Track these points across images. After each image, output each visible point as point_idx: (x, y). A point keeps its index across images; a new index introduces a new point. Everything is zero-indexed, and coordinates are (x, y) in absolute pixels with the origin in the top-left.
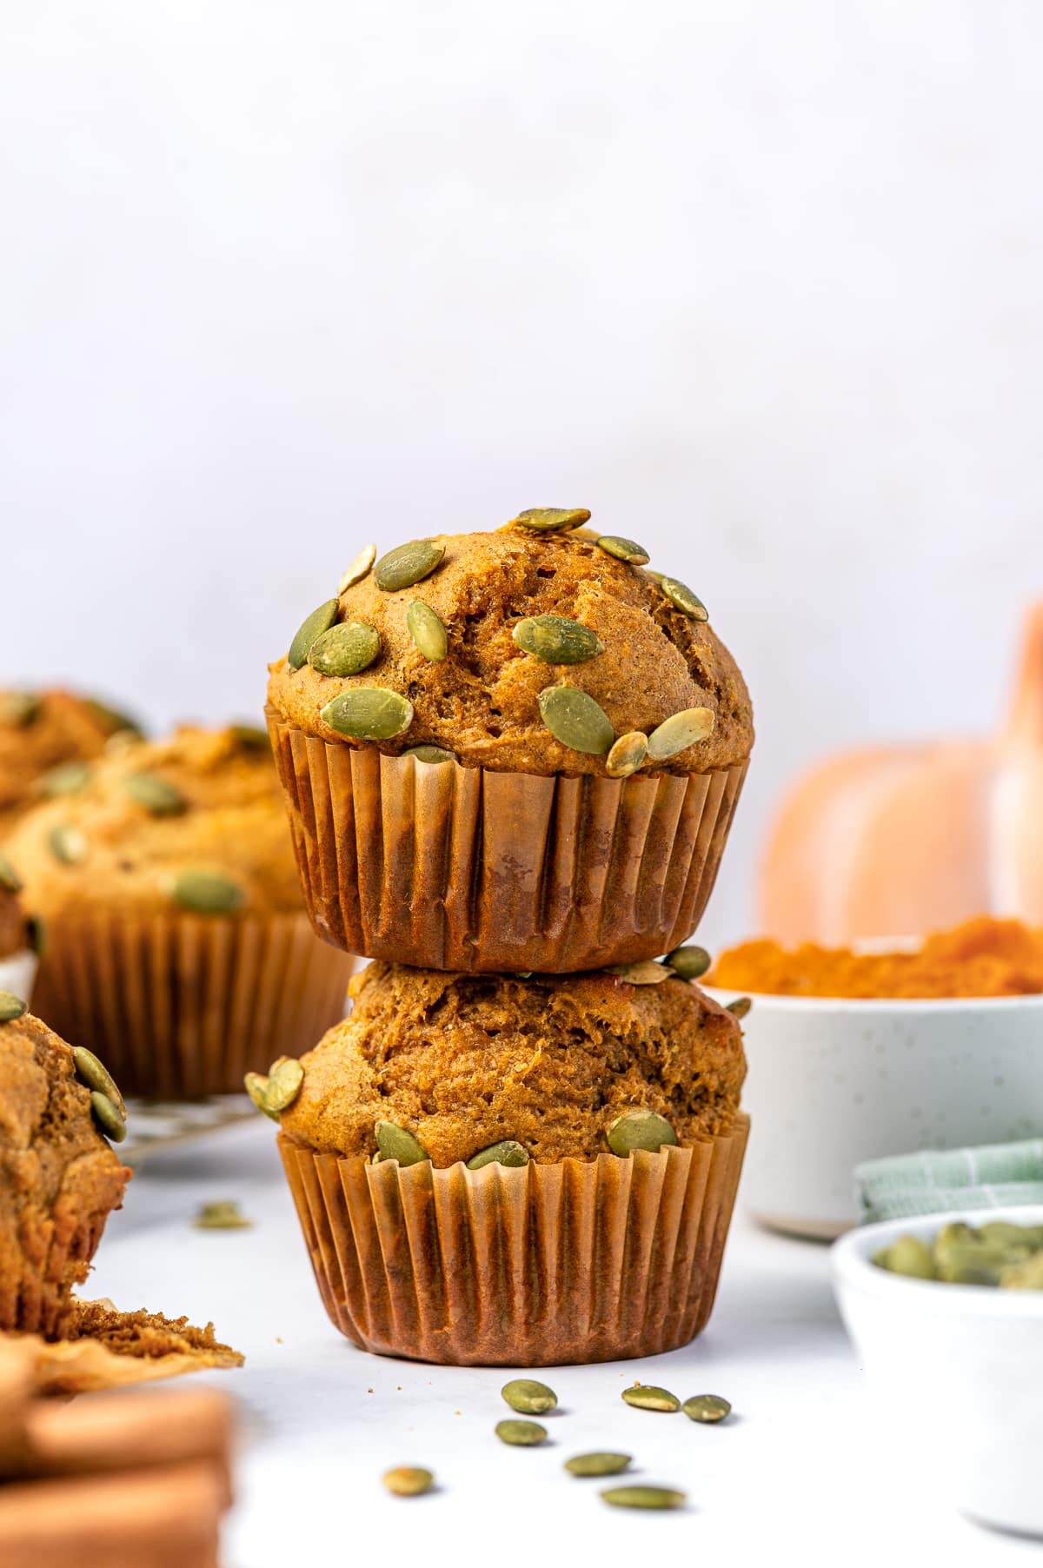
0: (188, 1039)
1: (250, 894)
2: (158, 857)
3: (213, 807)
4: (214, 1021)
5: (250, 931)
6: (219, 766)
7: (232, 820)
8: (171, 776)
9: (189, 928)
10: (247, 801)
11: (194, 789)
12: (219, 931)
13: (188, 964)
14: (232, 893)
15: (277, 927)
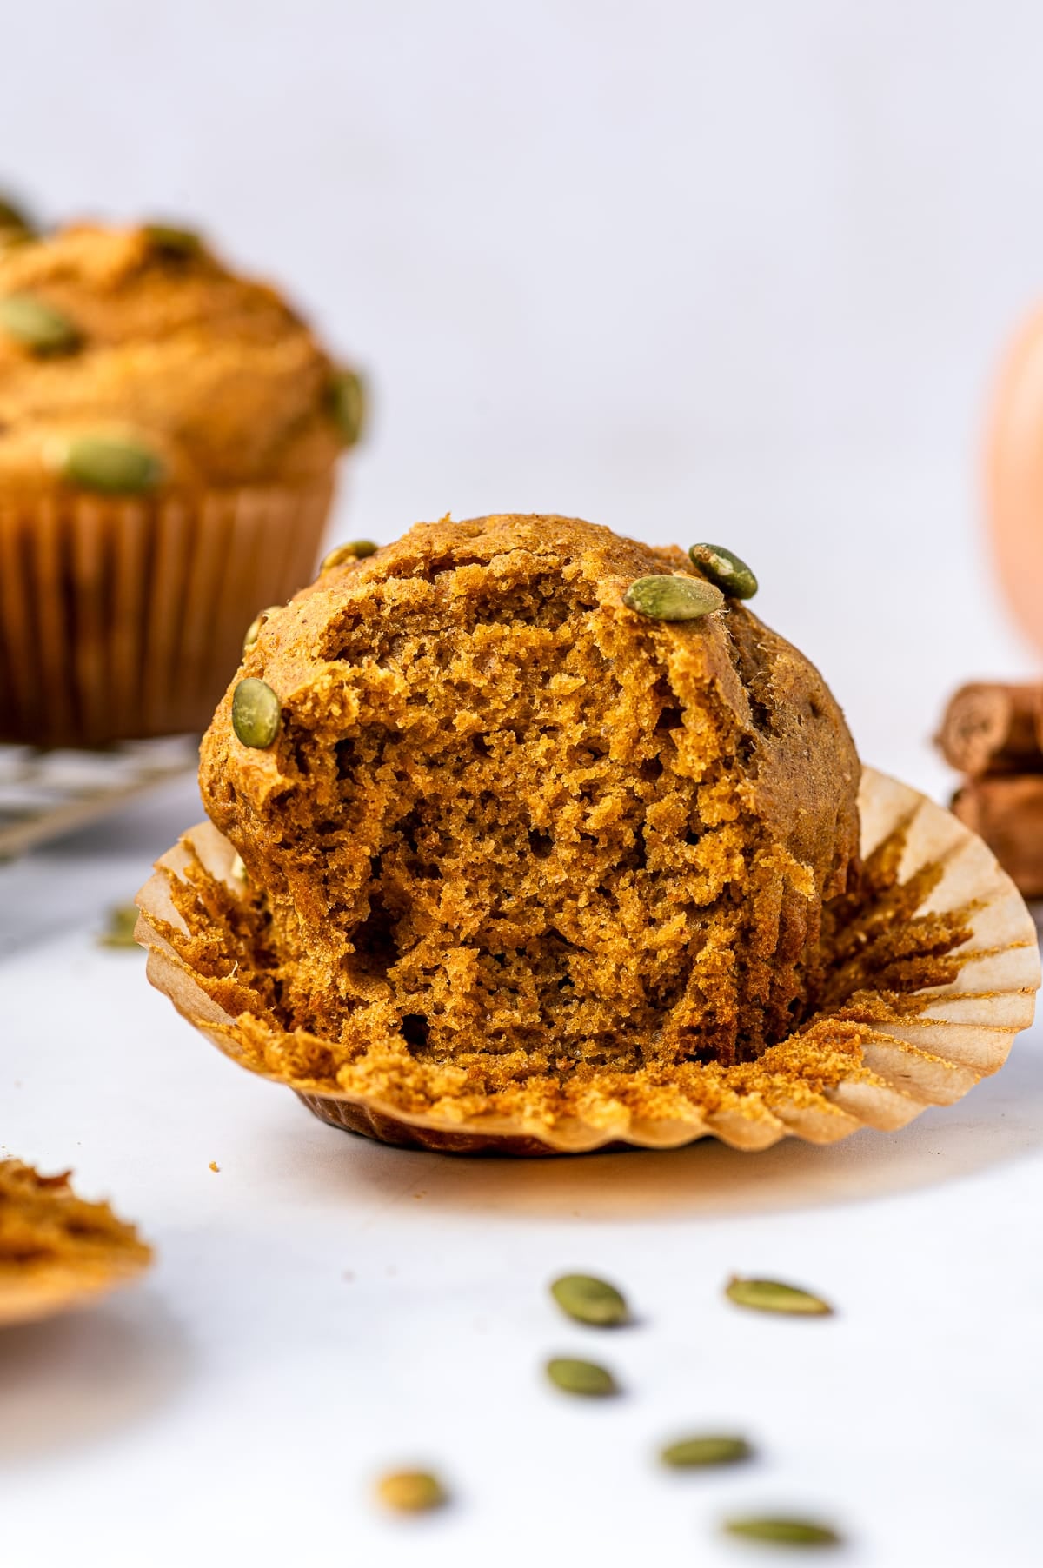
0: (90, 665)
1: (172, 465)
2: (44, 415)
3: (119, 342)
4: (125, 644)
5: (172, 518)
6: (128, 282)
7: (146, 360)
8: (60, 297)
9: (88, 516)
10: (165, 333)
11: (93, 316)
12: (130, 519)
13: (88, 563)
14: (147, 464)
15: (211, 511)
